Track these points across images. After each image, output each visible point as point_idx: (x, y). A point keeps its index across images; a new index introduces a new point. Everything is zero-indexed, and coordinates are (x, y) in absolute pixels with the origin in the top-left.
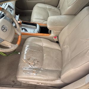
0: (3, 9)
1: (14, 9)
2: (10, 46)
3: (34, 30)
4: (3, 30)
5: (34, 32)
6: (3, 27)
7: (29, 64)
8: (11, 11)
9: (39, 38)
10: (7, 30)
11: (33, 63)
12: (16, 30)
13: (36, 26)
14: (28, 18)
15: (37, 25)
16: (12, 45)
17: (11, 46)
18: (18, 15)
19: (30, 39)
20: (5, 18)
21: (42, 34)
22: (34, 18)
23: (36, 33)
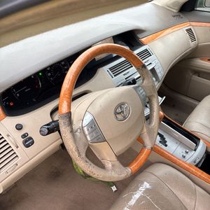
0: (144, 66)
1: (160, 79)
2: (109, 165)
3: (187, 153)
4: (116, 113)
5: (184, 157)
6: (120, 106)
9: (192, 183)
10: (125, 118)
12: (145, 130)
13: (197, 145)
14: (177, 115)
15: (201, 142)
16: (117, 163)
17: (113, 166)
18: (162, 97)
19: (162, 170)
20: (135, 88)
22: (198, 120)
23: (189, 165)
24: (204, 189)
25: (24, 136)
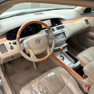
1: (67, 37)
3: (71, 64)
5: (69, 65)
7: (39, 87)
8: (63, 37)
9: (69, 74)
11: (42, 90)
17: (33, 57)
18: (67, 43)
21: (74, 72)
23: (70, 68)
24: (72, 76)
25: (11, 46)
